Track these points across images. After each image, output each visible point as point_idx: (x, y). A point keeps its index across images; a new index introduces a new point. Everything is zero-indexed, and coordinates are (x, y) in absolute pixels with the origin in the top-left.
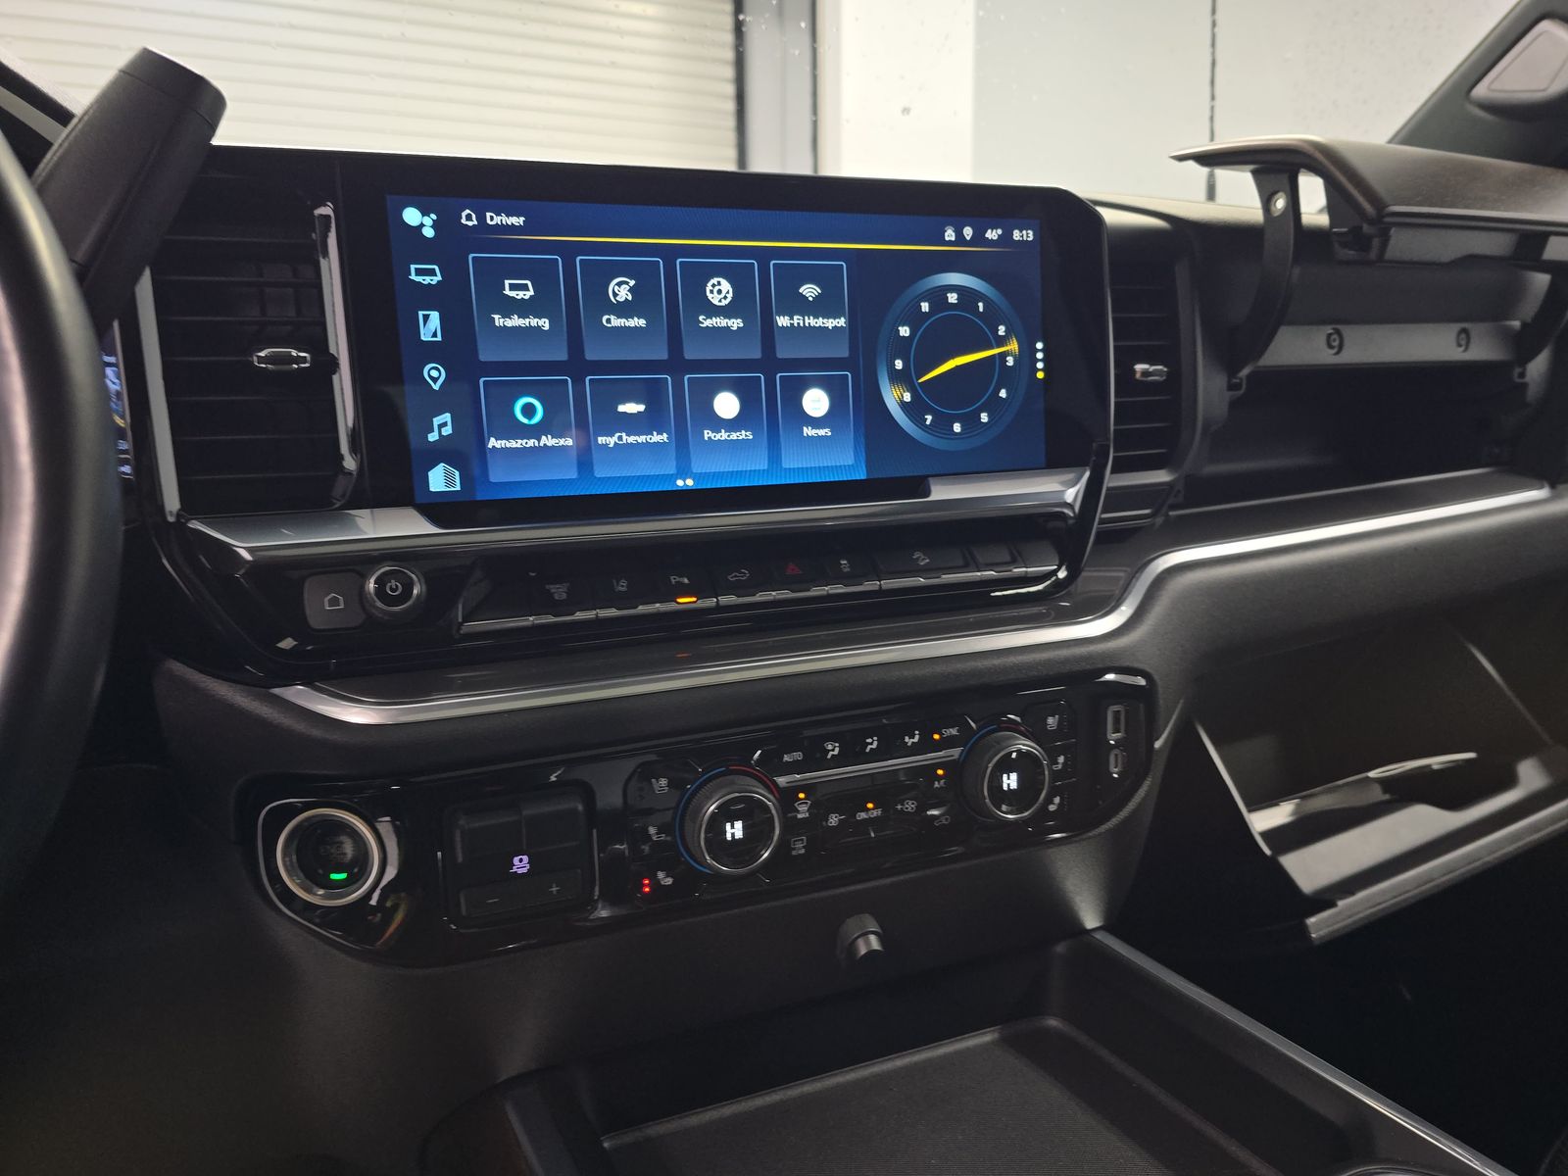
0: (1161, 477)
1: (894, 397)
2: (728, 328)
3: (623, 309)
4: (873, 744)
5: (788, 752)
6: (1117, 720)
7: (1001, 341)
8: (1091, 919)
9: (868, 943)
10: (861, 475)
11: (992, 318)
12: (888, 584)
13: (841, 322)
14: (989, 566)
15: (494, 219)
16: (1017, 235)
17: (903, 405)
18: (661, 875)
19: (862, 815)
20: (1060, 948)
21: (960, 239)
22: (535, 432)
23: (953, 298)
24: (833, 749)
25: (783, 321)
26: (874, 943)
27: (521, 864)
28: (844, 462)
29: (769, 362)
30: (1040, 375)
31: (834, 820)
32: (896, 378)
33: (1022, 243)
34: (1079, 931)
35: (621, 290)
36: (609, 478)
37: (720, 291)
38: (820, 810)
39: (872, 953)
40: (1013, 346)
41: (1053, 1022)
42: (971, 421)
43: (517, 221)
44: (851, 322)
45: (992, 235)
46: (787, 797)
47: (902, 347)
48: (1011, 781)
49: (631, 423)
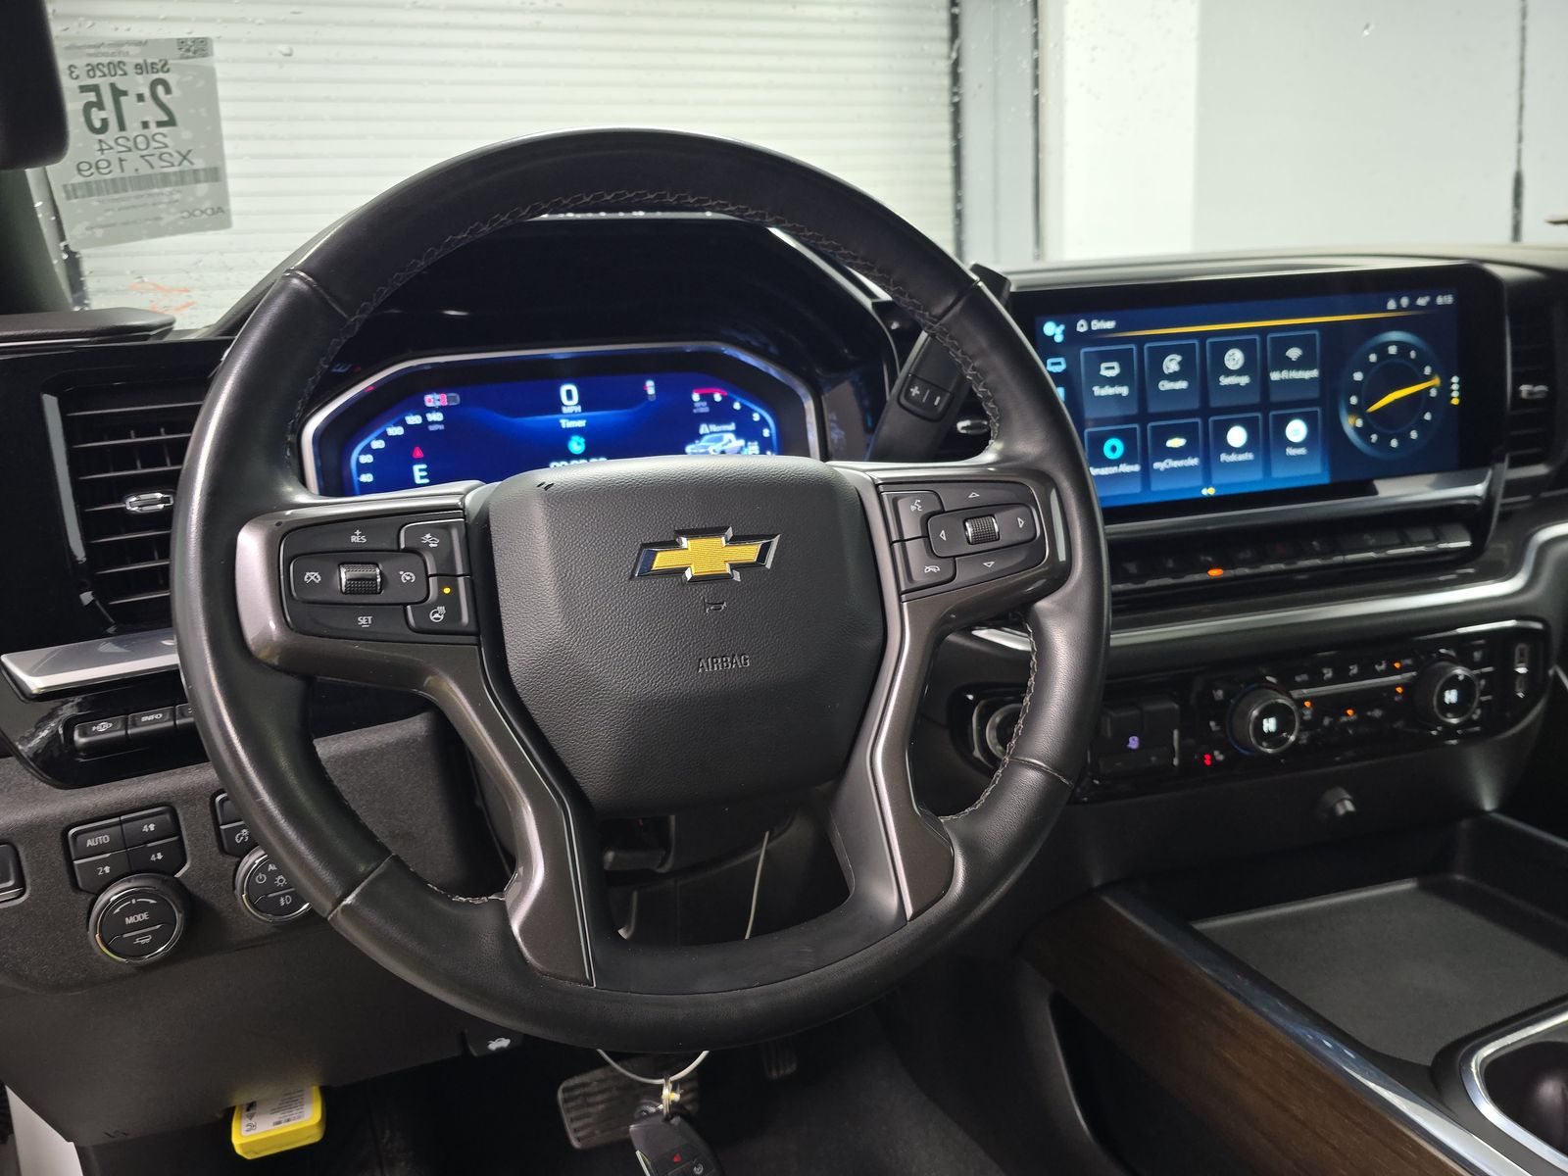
0: (1540, 470)
1: (1351, 424)
2: (1238, 385)
3: (1173, 377)
4: (1354, 670)
5: (1299, 674)
6: (1522, 655)
7: (1427, 378)
8: (1488, 804)
9: (1344, 807)
10: (1325, 480)
11: (1420, 363)
12: (1350, 557)
13: (1314, 373)
14: (1420, 543)
15: (1096, 325)
16: (1440, 300)
17: (1356, 429)
18: (1216, 753)
19: (1344, 719)
20: (1465, 824)
21: (1399, 308)
22: (1116, 463)
23: (1393, 350)
24: (1328, 673)
25: (1275, 376)
26: (1349, 806)
27: (1134, 743)
28: (1315, 473)
29: (1265, 405)
30: (1455, 401)
31: (1327, 721)
32: (1354, 411)
33: (1445, 306)
34: (1477, 812)
35: (1172, 364)
36: (1162, 490)
37: (1234, 358)
38: (1318, 715)
39: (1348, 813)
40: (1436, 381)
41: (1459, 877)
42: (1404, 438)
43: (1110, 325)
44: (1322, 373)
45: (1422, 301)
46: (1300, 703)
47: (1356, 388)
48: (1451, 696)
49: (1177, 454)
